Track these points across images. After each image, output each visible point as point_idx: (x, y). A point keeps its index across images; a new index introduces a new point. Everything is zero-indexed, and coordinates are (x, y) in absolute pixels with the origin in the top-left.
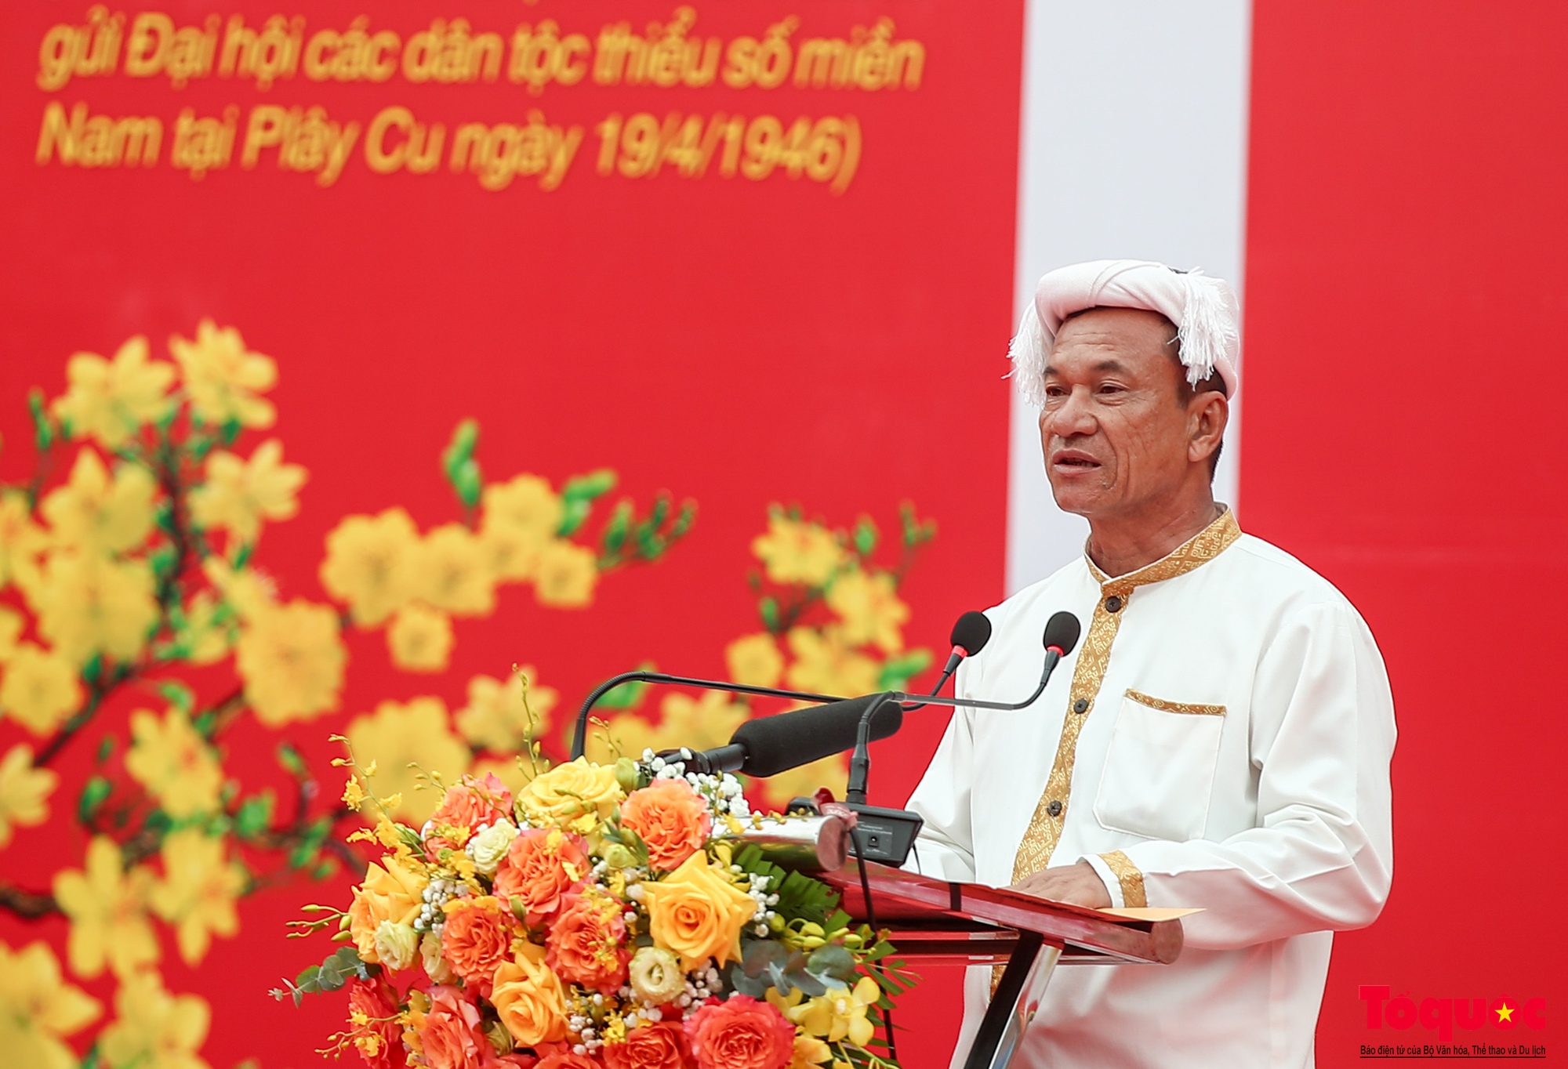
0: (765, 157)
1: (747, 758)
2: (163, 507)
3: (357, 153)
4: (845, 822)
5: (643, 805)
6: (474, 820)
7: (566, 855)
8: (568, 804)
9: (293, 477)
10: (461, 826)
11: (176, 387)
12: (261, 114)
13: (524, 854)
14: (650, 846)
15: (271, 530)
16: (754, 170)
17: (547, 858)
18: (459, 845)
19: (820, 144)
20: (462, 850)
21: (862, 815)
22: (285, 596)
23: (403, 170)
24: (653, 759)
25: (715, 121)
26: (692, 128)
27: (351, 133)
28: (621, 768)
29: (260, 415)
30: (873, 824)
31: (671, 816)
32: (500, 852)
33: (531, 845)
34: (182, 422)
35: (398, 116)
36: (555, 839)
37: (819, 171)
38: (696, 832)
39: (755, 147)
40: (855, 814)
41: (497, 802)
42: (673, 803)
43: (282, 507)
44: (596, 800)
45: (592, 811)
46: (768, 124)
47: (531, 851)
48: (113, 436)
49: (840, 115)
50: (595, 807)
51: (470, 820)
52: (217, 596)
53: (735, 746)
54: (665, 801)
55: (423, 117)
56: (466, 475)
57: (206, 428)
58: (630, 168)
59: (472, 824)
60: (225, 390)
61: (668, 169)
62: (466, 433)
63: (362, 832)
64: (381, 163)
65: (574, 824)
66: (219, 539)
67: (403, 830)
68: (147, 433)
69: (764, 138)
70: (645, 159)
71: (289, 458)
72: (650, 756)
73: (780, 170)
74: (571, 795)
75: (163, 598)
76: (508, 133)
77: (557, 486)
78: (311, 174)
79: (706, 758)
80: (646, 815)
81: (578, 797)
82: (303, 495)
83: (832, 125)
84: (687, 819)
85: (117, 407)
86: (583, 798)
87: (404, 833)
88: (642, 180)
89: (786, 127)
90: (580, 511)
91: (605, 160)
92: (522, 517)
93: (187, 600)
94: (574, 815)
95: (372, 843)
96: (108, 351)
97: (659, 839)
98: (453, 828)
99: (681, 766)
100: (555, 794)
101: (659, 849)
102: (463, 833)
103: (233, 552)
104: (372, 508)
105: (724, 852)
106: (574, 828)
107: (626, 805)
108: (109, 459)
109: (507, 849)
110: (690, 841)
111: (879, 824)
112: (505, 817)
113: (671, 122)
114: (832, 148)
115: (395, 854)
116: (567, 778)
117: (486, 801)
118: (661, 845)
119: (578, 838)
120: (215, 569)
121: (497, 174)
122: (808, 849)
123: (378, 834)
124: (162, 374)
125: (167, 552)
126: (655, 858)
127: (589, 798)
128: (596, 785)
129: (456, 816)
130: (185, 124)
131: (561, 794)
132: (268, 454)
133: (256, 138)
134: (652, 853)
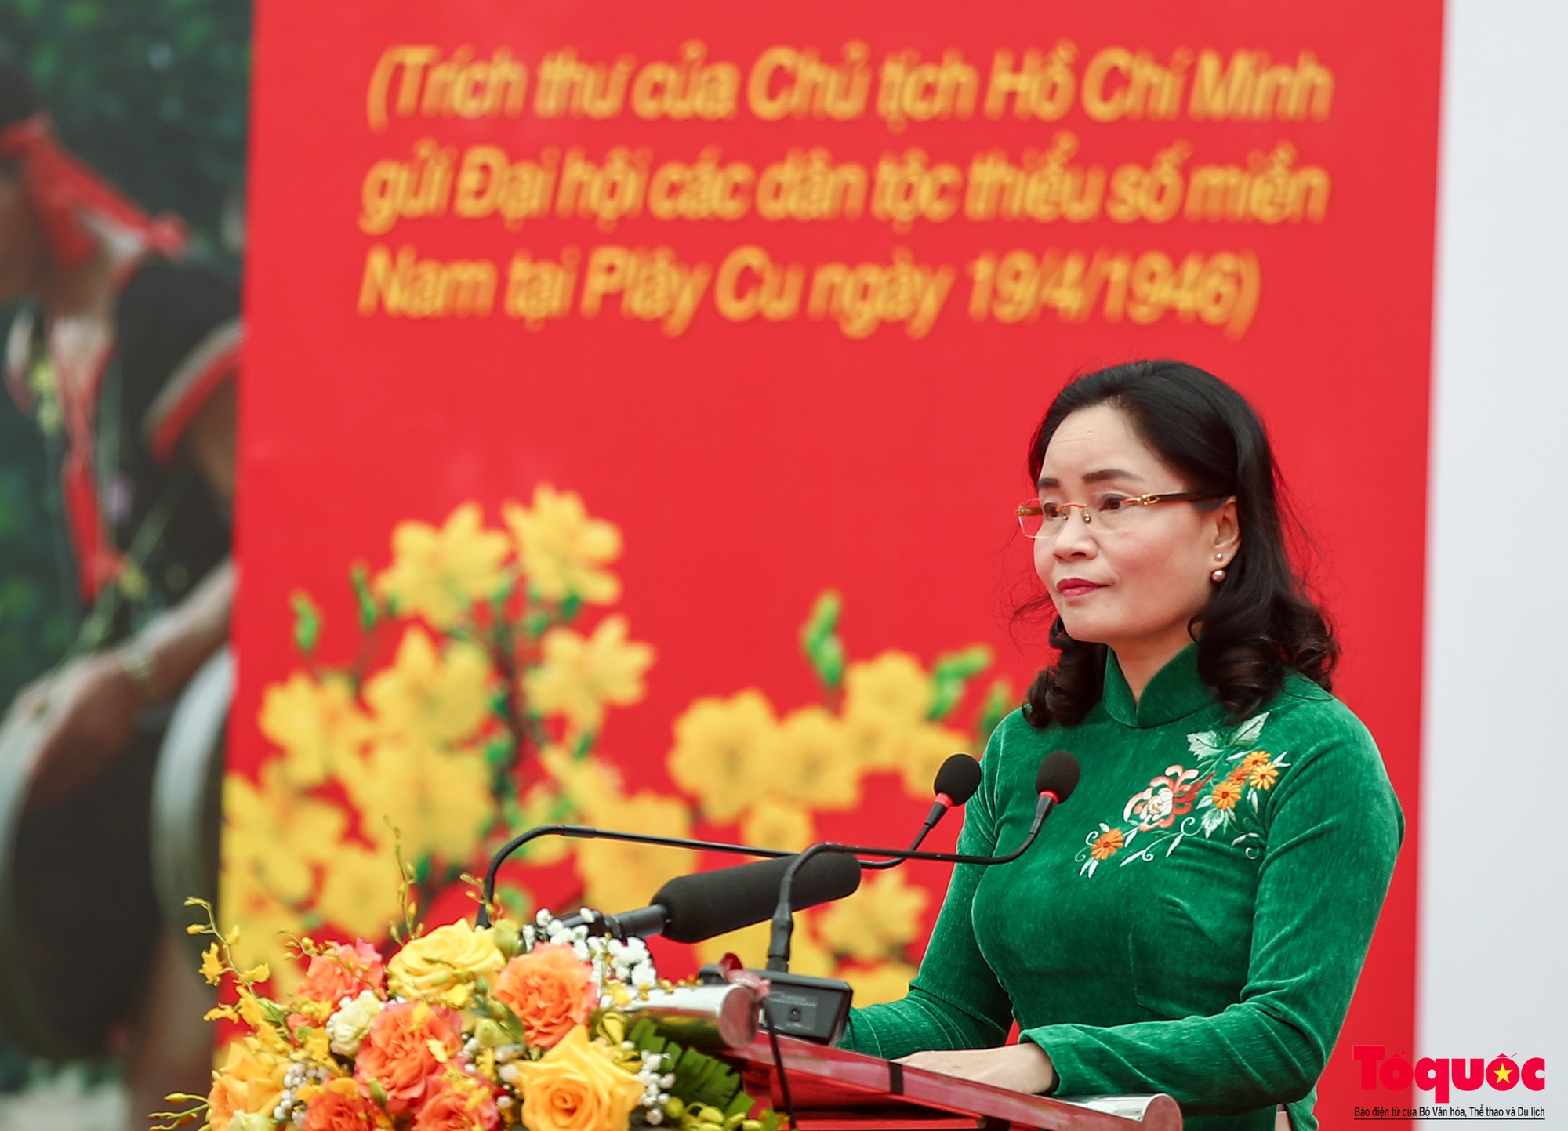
0: (1153, 298)
1: (668, 921)
2: (497, 693)
3: (707, 300)
4: (755, 991)
5: (522, 973)
6: (339, 993)
7: (434, 1032)
8: (440, 973)
9: (639, 657)
10: (323, 1000)
11: (511, 559)
12: (604, 256)
13: (388, 1031)
14: (527, 1021)
15: (616, 717)
16: (1142, 313)
17: (412, 1034)
18: (320, 1022)
19: (1215, 283)
20: (322, 1028)
21: (775, 984)
22: (632, 787)
23: (758, 319)
24: (549, 923)
25: (1097, 259)
26: (1073, 268)
27: (700, 277)
28: (499, 932)
29: (602, 589)
30: (794, 993)
31: (551, 986)
32: (362, 1029)
33: (396, 1021)
34: (517, 598)
35: (752, 257)
36: (421, 1013)
37: (1213, 314)
38: (579, 1005)
39: (1143, 287)
40: (766, 982)
41: (365, 972)
42: (555, 972)
43: (627, 690)
44: (473, 969)
45: (468, 981)
46: (1156, 262)
47: (396, 1026)
48: (443, 614)
49: (1236, 249)
50: (472, 977)
51: (334, 993)
52: (556, 789)
53: (656, 908)
54: (546, 969)
55: (780, 258)
56: (827, 652)
57: (546, 604)
58: (1006, 313)
59: (336, 997)
60: (564, 562)
61: (1048, 313)
62: (827, 607)
63: (221, 1009)
64: (733, 308)
65: (444, 996)
66: (558, 726)
67: (267, 1005)
68: (480, 611)
69: (1152, 277)
70: (1020, 303)
71: (635, 635)
72: (546, 919)
73: (1170, 314)
74: (443, 963)
75: (499, 790)
76: (872, 275)
77: (927, 662)
78: (657, 324)
79: (617, 921)
80: (526, 985)
81: (450, 965)
82: (651, 677)
83: (1226, 262)
84: (569, 990)
85: (447, 582)
86: (457, 966)
87: (269, 1009)
88: (1019, 327)
89: (1177, 263)
90: (952, 692)
91: (979, 303)
92: (889, 698)
93: (523, 794)
94: (447, 985)
95: (231, 1021)
96: (436, 517)
97: (538, 1013)
98: (312, 1003)
99: (584, 930)
100: (424, 963)
101: (537, 1024)
102: (325, 1007)
103: (574, 739)
104: (725, 689)
105: (615, 1027)
106: (443, 1000)
107: (505, 975)
108: (439, 639)
109: (369, 1026)
110: (573, 1014)
111: (801, 994)
112: (373, 989)
113: (1049, 259)
114: (1227, 289)
115: (258, 1034)
116: (442, 944)
117: (352, 972)
118: (540, 1019)
119: (450, 1013)
120: (555, 759)
121: (860, 319)
122: (710, 1024)
123: (240, 1011)
124: (494, 545)
125: (502, 741)
126: (532, 1034)
127: (465, 966)
128: (476, 951)
129: (320, 988)
130: (520, 269)
131: (432, 962)
132: (612, 631)
133: (598, 284)
134: (530, 1028)
